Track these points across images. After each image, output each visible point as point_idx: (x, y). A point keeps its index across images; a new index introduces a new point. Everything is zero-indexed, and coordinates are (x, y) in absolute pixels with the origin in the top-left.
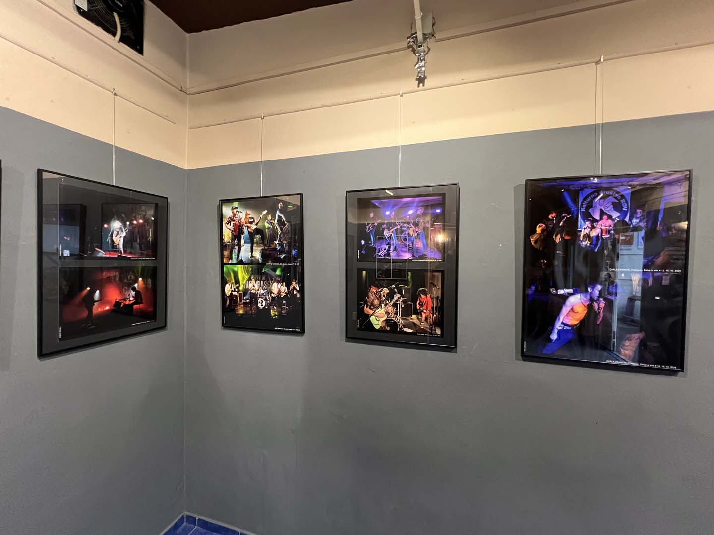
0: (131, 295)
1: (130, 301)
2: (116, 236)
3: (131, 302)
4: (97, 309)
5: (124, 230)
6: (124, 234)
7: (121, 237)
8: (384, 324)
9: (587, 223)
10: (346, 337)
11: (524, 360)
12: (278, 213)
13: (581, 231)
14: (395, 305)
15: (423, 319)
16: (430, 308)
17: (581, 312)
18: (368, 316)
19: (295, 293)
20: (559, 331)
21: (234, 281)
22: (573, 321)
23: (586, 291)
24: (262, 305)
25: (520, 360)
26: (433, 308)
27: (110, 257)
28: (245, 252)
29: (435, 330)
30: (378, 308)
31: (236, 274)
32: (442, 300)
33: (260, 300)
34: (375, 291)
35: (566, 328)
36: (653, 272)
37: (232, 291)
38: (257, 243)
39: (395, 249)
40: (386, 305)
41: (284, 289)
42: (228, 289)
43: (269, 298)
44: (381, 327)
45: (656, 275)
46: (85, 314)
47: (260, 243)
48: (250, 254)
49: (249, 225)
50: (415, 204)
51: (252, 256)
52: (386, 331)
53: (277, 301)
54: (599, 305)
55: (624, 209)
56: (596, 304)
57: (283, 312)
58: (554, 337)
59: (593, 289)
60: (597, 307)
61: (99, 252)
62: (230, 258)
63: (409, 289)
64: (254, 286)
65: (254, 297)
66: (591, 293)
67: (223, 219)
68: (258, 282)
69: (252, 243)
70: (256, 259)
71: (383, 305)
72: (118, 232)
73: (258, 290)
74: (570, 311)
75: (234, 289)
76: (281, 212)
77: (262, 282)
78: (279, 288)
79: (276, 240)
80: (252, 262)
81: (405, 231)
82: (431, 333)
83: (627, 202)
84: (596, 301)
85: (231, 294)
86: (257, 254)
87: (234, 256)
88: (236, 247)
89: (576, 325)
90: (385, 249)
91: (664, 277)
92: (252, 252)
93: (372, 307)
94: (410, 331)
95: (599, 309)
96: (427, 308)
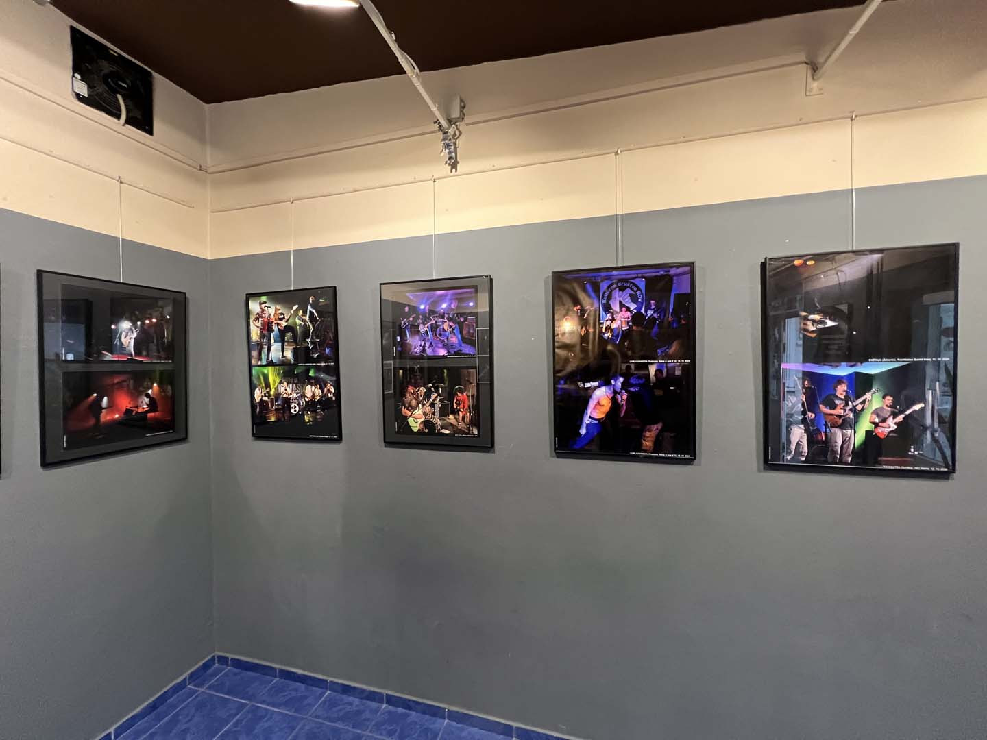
0: (144, 402)
1: (143, 408)
2: (125, 337)
3: (145, 410)
4: (105, 417)
5: (134, 330)
6: (135, 335)
7: (131, 339)
8: (422, 426)
9: (608, 315)
10: (385, 442)
11: (558, 457)
12: (309, 308)
13: (602, 323)
14: (432, 405)
15: (461, 419)
16: (466, 407)
17: (607, 405)
18: (406, 418)
19: (329, 395)
20: (587, 425)
21: (264, 385)
22: (600, 414)
23: (611, 384)
24: (295, 411)
25: (553, 457)
26: (469, 406)
27: (118, 361)
28: (276, 353)
29: (472, 430)
30: (414, 408)
31: (266, 377)
32: (477, 398)
33: (293, 405)
34: (412, 391)
35: (593, 422)
36: (667, 363)
37: (262, 397)
38: (288, 342)
39: (431, 345)
40: (423, 405)
41: (318, 392)
42: (258, 394)
43: (303, 403)
44: (419, 430)
46: (92, 422)
47: (292, 342)
48: (281, 353)
49: (279, 322)
50: (448, 297)
51: (283, 356)
52: (424, 434)
53: (311, 405)
54: (622, 397)
55: (639, 300)
56: (619, 396)
57: (318, 417)
58: (583, 431)
59: (615, 381)
60: (620, 400)
61: (107, 355)
62: (260, 359)
63: (445, 388)
64: (286, 390)
65: (287, 402)
66: (614, 385)
67: (251, 316)
68: (291, 385)
69: (283, 342)
70: (287, 359)
71: (420, 405)
72: (127, 332)
73: (291, 394)
74: (596, 405)
75: (265, 394)
76: (312, 307)
77: (294, 385)
78: (313, 390)
79: (308, 338)
80: (284, 363)
81: (440, 325)
82: (468, 434)
83: (642, 294)
84: (619, 393)
85: (261, 400)
86: (289, 354)
87: (264, 357)
88: (266, 347)
89: (602, 419)
90: (421, 346)
91: (676, 368)
92: (283, 351)
93: (410, 408)
94: (448, 432)
95: (622, 401)
96: (464, 407)
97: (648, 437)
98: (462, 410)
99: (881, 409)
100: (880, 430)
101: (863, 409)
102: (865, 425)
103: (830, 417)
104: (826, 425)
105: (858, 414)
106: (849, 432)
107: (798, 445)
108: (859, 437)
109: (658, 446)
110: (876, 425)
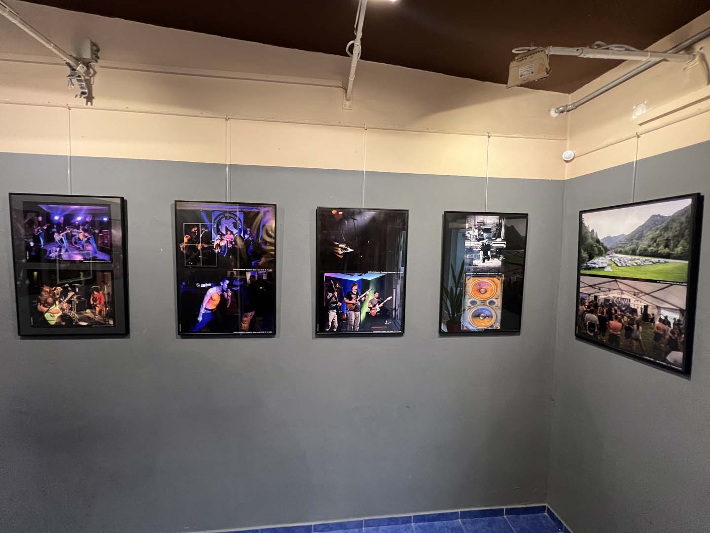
8: (59, 320)
9: (218, 236)
10: (19, 335)
11: (182, 338)
13: (214, 242)
14: (70, 302)
15: (97, 312)
16: (102, 303)
17: (217, 299)
18: (42, 313)
20: (203, 314)
22: (212, 306)
23: (220, 285)
25: (178, 338)
26: (105, 302)
29: (108, 321)
30: (52, 305)
32: (112, 295)
34: (48, 290)
35: (208, 312)
39: (67, 251)
44: (56, 323)
45: (259, 272)
50: (83, 212)
52: (62, 326)
54: (228, 294)
55: (240, 227)
56: (225, 294)
58: (200, 319)
59: (223, 283)
60: (226, 296)
63: (82, 287)
66: (222, 286)
71: (57, 302)
74: (209, 299)
81: (75, 235)
82: (104, 325)
83: (241, 223)
84: (226, 292)
89: (214, 309)
90: (56, 251)
93: (46, 305)
94: (86, 324)
95: (228, 297)
96: (100, 303)
97: (245, 321)
98: (98, 305)
99: (373, 299)
100: (373, 311)
101: (365, 300)
102: (365, 309)
103: (350, 305)
104: (347, 309)
105: (362, 302)
106: (358, 313)
107: (333, 322)
108: (363, 316)
109: (252, 327)
110: (371, 308)
